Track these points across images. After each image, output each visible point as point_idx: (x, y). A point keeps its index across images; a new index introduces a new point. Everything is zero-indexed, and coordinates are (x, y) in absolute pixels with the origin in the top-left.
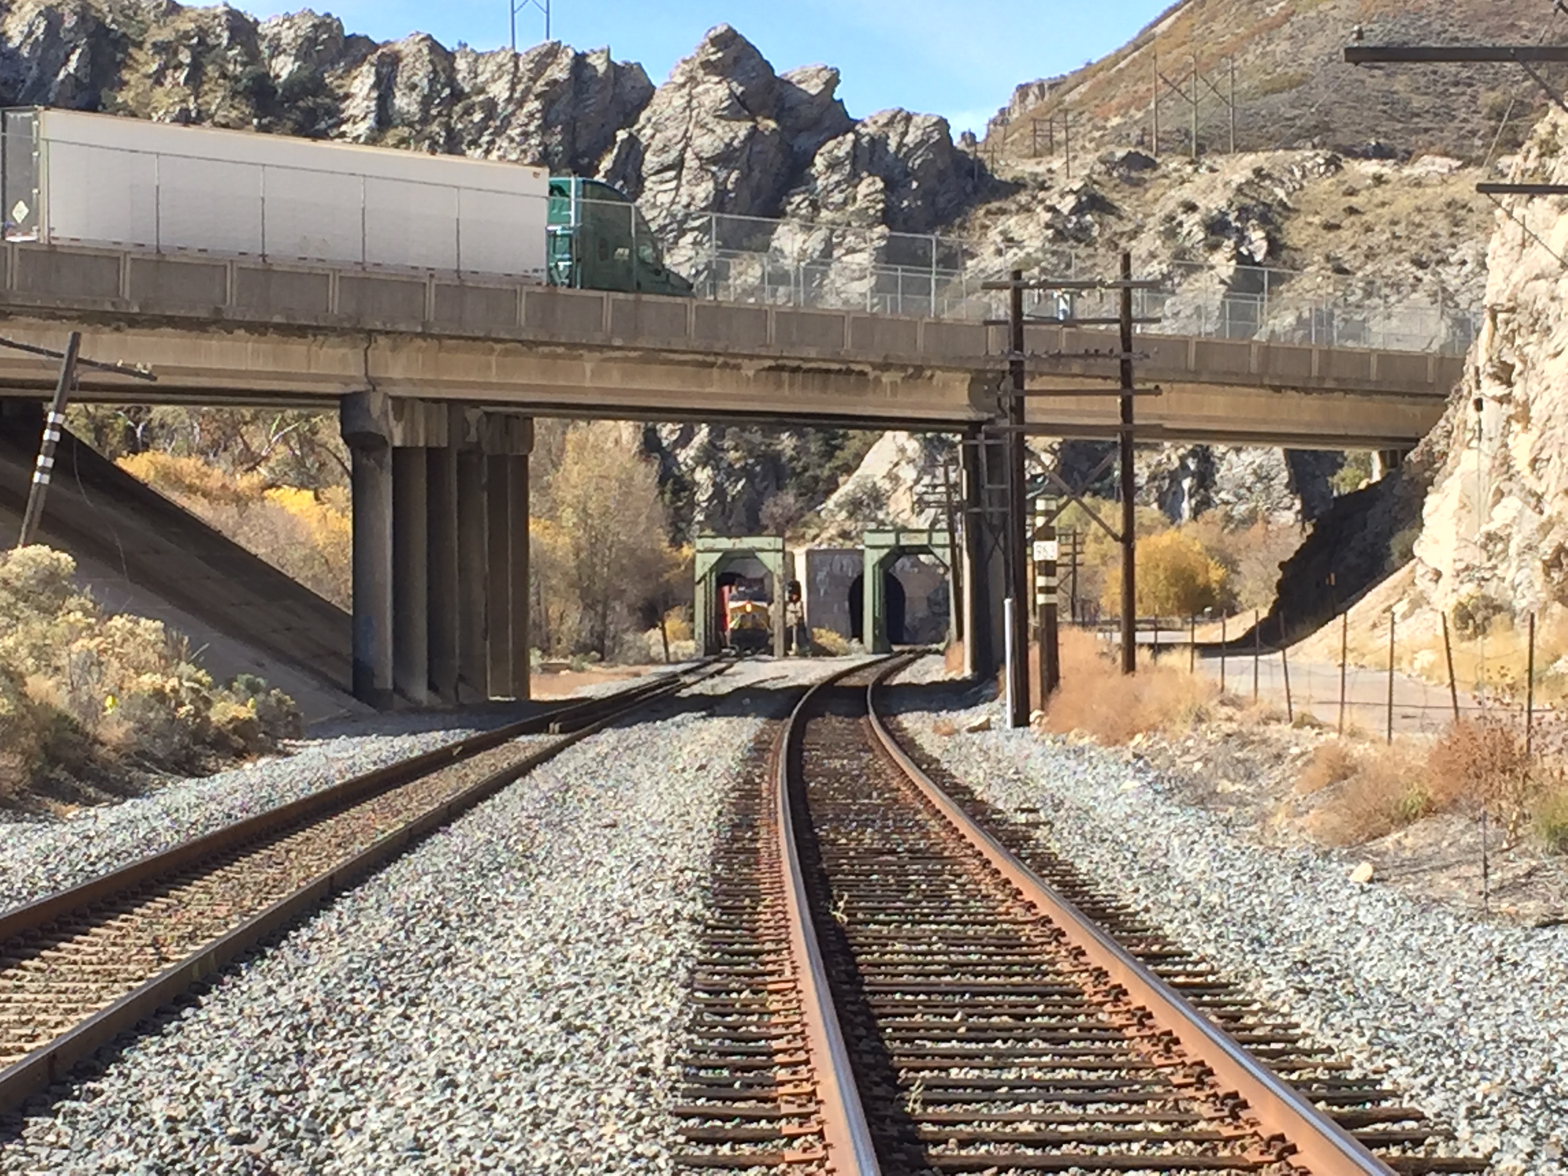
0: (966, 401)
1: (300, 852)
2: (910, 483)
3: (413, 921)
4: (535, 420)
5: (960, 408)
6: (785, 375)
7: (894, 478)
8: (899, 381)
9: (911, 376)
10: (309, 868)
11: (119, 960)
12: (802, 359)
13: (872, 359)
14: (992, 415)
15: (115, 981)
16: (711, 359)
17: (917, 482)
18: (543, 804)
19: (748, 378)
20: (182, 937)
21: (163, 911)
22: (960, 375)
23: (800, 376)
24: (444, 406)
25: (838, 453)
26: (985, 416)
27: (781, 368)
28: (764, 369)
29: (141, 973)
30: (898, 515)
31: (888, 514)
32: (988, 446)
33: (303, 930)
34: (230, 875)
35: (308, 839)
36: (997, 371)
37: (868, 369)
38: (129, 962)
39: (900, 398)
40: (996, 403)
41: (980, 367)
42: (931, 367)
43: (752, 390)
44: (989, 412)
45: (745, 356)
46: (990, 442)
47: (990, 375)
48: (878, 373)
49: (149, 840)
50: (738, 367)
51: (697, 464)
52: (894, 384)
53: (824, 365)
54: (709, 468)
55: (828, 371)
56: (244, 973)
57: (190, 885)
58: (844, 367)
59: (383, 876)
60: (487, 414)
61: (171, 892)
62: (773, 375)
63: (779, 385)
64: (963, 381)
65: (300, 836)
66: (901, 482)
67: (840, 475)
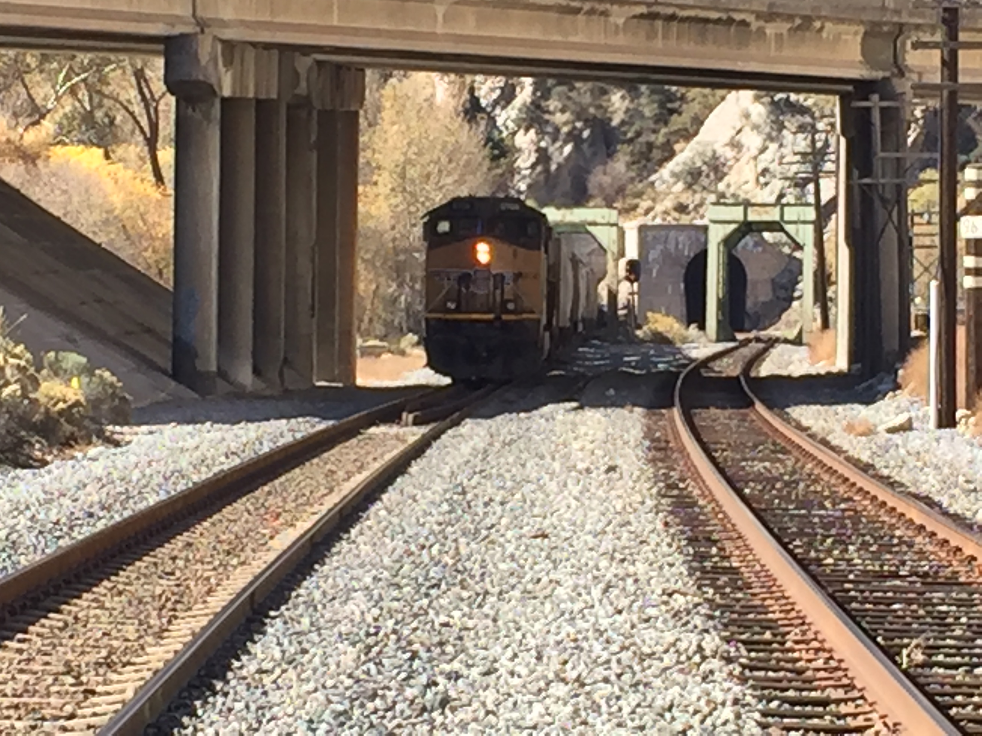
0: (860, 58)
1: (187, 560)
2: (755, 152)
3: (376, 649)
4: (369, 72)
5: (850, 65)
6: (659, 24)
7: (736, 145)
8: (785, 32)
9: (799, 27)
10: (208, 579)
11: (36, 691)
12: (677, 6)
13: (755, 7)
14: (887, 74)
15: (43, 719)
16: (578, 4)
17: (763, 150)
18: (445, 507)
19: (617, 26)
20: (98, 664)
21: (61, 629)
22: (854, 28)
23: (674, 25)
24: (275, 53)
25: (675, 117)
26: (879, 74)
27: (652, 16)
28: (635, 17)
29: (69, 709)
30: (739, 187)
31: (728, 186)
32: (883, 110)
33: (244, 658)
34: (121, 587)
35: (189, 545)
36: (895, 24)
37: (750, 18)
38: (48, 695)
39: (787, 52)
40: (891, 60)
41: (877, 19)
42: (819, 18)
43: (621, 40)
44: (884, 70)
45: (612, 2)
46: (885, 104)
47: (885, 29)
48: (761, 23)
49: (14, 543)
50: (605, 14)
51: (519, 127)
52: (779, 37)
53: (703, 14)
54: (532, 132)
55: (707, 21)
56: (200, 712)
57: (79, 597)
58: (724, 16)
59: (302, 591)
60: (319, 63)
61: (64, 607)
62: (645, 23)
63: (651, 35)
64: (856, 33)
65: (180, 541)
66: (744, 149)
67: (677, 142)
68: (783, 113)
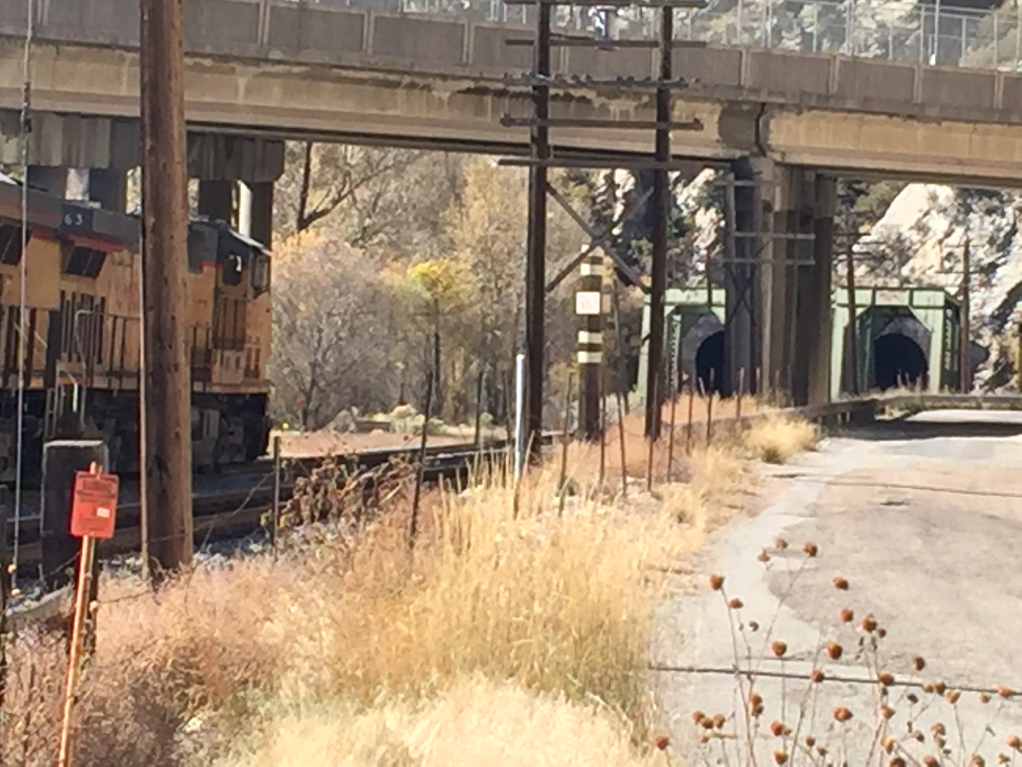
0: (716, 136)
5: (707, 144)
6: (488, 99)
7: (922, 228)
8: (631, 110)
9: (646, 105)
14: (746, 153)
16: (392, 77)
17: (948, 234)
19: (441, 100)
22: (708, 106)
23: (506, 100)
26: (738, 154)
27: (481, 92)
28: (460, 92)
31: (913, 270)
37: (590, 94)
40: (753, 138)
41: (733, 98)
43: (445, 115)
44: (743, 149)
45: (435, 76)
47: (745, 108)
48: (603, 100)
50: (428, 88)
51: (700, 206)
52: (624, 114)
58: (561, 92)
62: (473, 98)
63: (480, 110)
64: (712, 113)
66: (930, 234)
67: (862, 224)
68: (971, 196)
